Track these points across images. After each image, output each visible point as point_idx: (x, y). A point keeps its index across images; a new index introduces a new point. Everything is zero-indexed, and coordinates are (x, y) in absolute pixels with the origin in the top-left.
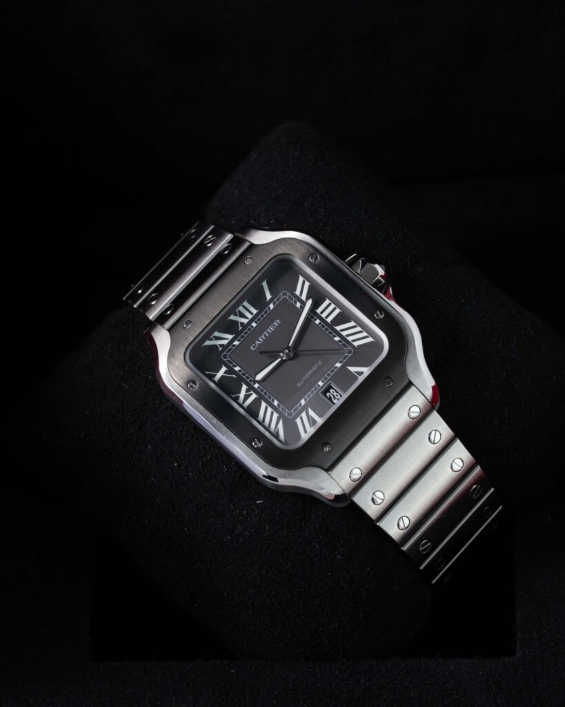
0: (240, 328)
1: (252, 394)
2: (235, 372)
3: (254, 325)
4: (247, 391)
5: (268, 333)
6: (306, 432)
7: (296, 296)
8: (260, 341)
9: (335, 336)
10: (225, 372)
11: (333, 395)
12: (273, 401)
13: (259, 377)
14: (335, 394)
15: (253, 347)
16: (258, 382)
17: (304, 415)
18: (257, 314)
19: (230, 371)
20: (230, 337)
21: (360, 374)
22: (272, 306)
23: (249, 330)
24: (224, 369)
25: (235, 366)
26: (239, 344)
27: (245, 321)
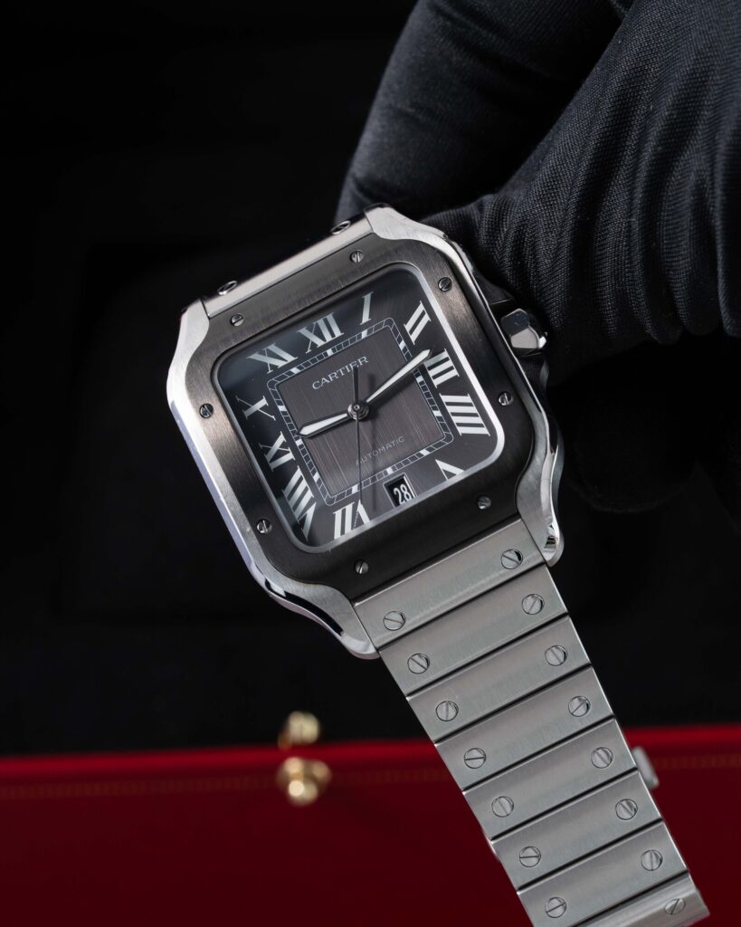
0: (309, 351)
1: (288, 452)
2: (276, 412)
3: (330, 352)
4: (283, 445)
5: (345, 371)
6: (343, 532)
7: (404, 330)
8: (329, 379)
9: (435, 409)
10: (264, 408)
11: (402, 494)
12: (314, 473)
13: (307, 430)
14: (406, 493)
15: (316, 385)
16: (304, 437)
17: (349, 508)
18: (340, 339)
19: (271, 408)
20: (290, 358)
21: (450, 475)
22: (364, 334)
23: (320, 357)
24: (263, 402)
25: (280, 404)
26: (298, 374)
27: (320, 343)
